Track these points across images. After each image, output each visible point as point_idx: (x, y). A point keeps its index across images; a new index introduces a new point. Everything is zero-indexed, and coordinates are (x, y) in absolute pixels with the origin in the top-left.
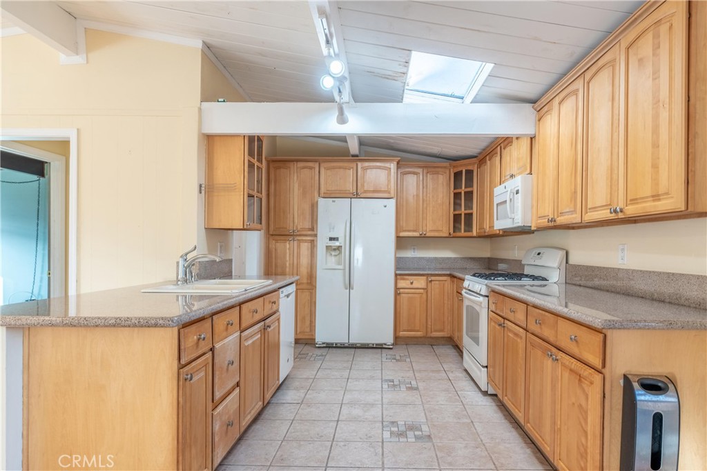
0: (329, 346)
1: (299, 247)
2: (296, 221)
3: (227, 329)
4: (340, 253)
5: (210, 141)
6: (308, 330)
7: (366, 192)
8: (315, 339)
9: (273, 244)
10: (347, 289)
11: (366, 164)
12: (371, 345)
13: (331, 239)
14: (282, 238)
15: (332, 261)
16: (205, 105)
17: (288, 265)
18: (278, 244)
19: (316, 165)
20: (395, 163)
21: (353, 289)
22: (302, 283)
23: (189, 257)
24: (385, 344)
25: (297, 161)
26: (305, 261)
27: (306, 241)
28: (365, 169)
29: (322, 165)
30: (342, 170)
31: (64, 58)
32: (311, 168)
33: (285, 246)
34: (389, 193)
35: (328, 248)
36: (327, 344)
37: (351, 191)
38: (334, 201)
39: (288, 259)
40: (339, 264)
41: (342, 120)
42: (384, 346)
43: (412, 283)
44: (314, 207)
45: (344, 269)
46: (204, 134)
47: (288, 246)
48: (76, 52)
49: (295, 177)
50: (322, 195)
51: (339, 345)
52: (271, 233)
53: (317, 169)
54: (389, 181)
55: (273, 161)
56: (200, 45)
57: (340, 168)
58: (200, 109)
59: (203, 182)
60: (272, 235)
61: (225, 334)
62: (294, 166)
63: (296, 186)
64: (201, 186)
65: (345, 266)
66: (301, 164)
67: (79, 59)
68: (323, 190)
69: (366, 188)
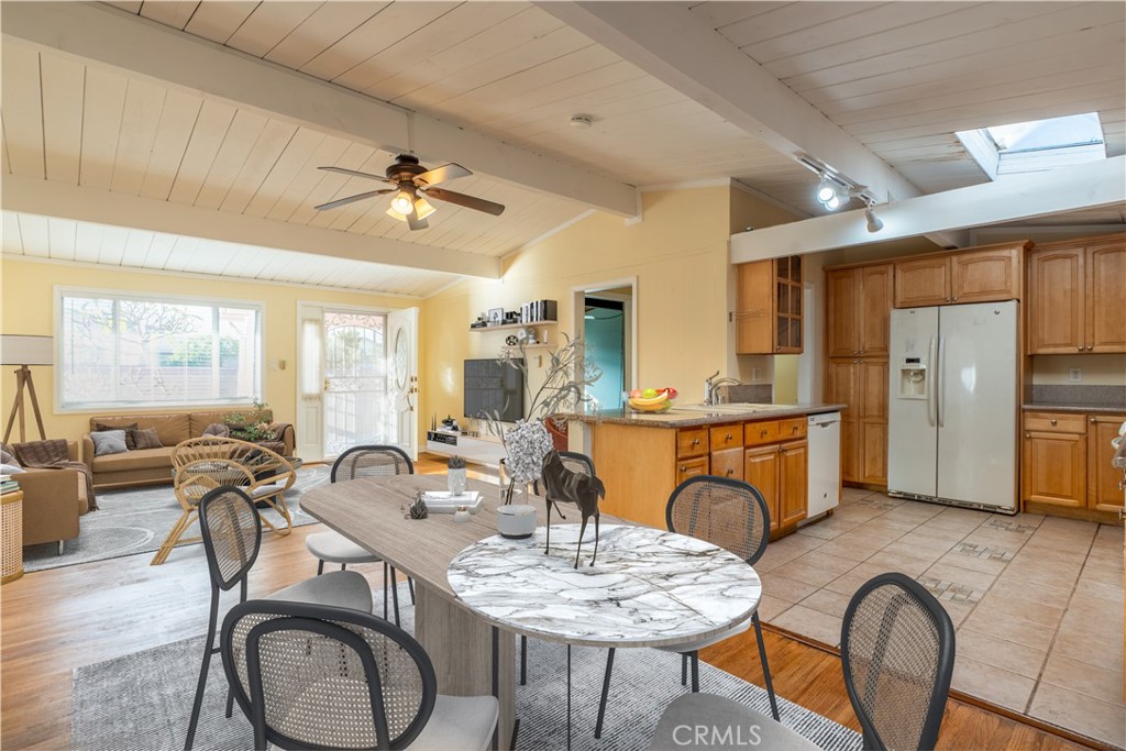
0: (908, 498)
1: (866, 371)
2: (862, 339)
3: (726, 442)
4: (924, 378)
5: (740, 271)
6: (880, 474)
7: (965, 295)
8: (886, 487)
9: (833, 369)
10: (933, 425)
11: (966, 257)
12: (976, 506)
13: (909, 361)
14: (846, 360)
15: (911, 388)
16: (735, 236)
17: (852, 392)
18: (839, 368)
19: (891, 268)
20: (1021, 249)
21: (942, 426)
22: (872, 416)
23: (714, 381)
24: (999, 507)
25: (864, 266)
26: (874, 388)
27: (876, 364)
28: (965, 265)
29: (898, 267)
30: (928, 270)
31: (629, 221)
32: (882, 273)
33: (849, 371)
34: (1009, 292)
35: (905, 372)
36: (905, 494)
37: (943, 296)
38: (912, 312)
39: (852, 385)
40: (922, 392)
41: (874, 227)
42: (998, 510)
43: (1055, 424)
44: (886, 323)
45: (928, 400)
46: (734, 265)
47: (852, 370)
48: (635, 214)
49: (861, 287)
50: (898, 305)
51: (923, 499)
52: (831, 355)
53: (891, 274)
54: (1008, 276)
55: (834, 271)
56: (727, 181)
57: (925, 267)
58: (729, 243)
59: (733, 310)
60: (833, 358)
61: (724, 445)
62: (858, 274)
63: (862, 298)
64: (731, 314)
65: (929, 396)
66: (867, 270)
67: (637, 220)
68: (899, 298)
69: (966, 290)
